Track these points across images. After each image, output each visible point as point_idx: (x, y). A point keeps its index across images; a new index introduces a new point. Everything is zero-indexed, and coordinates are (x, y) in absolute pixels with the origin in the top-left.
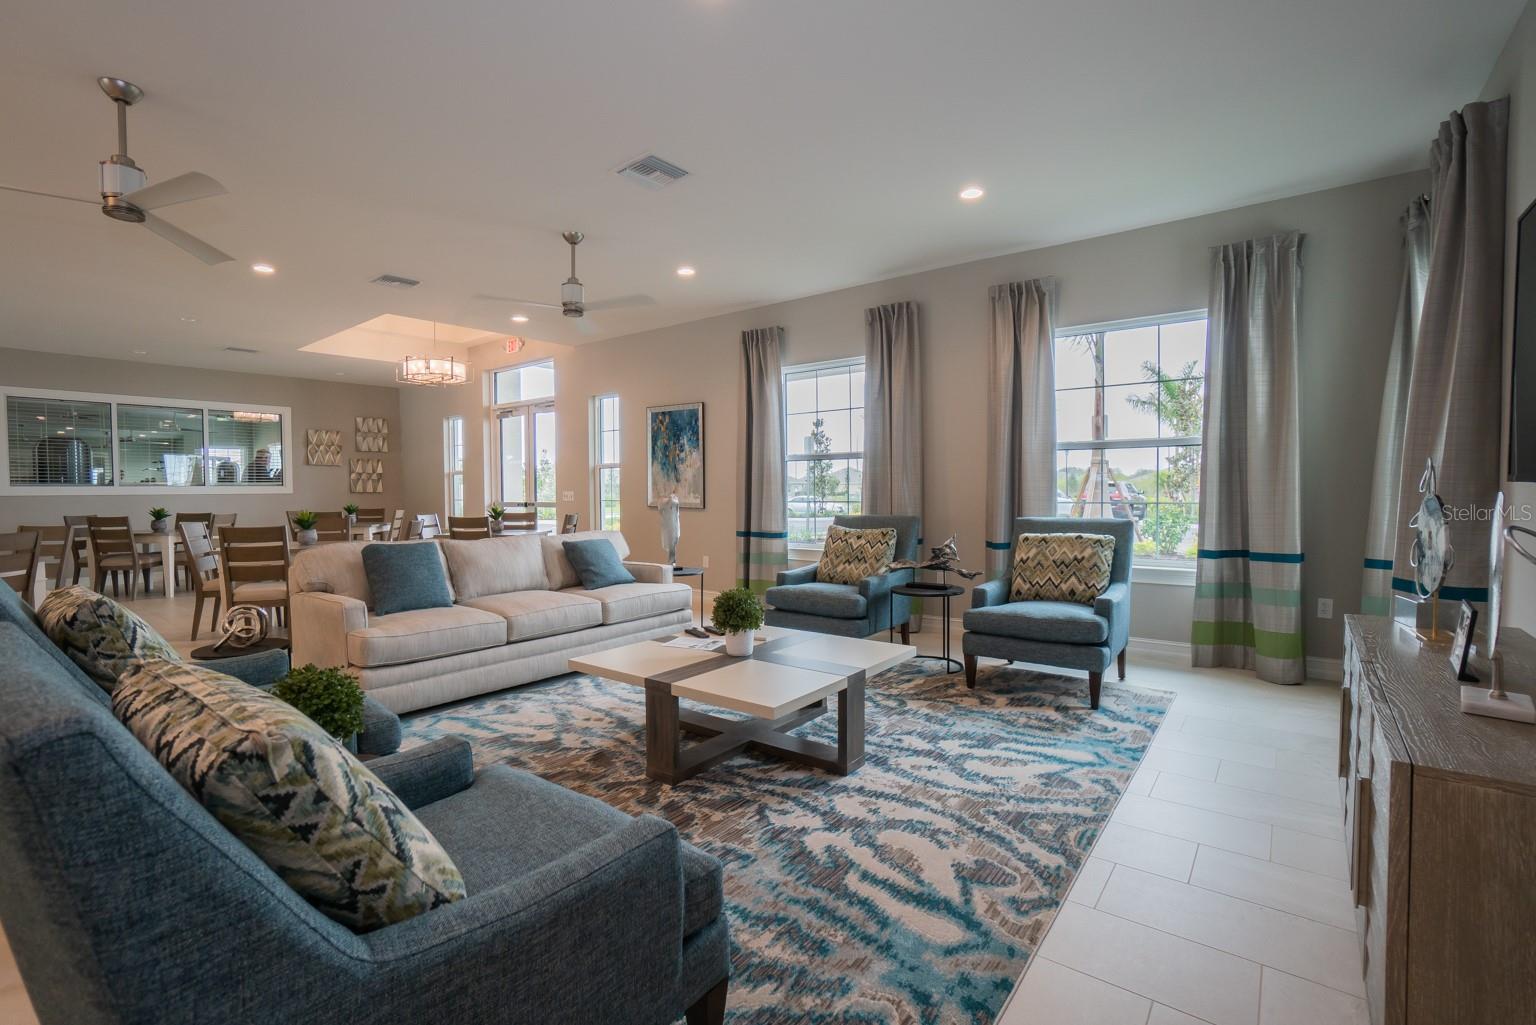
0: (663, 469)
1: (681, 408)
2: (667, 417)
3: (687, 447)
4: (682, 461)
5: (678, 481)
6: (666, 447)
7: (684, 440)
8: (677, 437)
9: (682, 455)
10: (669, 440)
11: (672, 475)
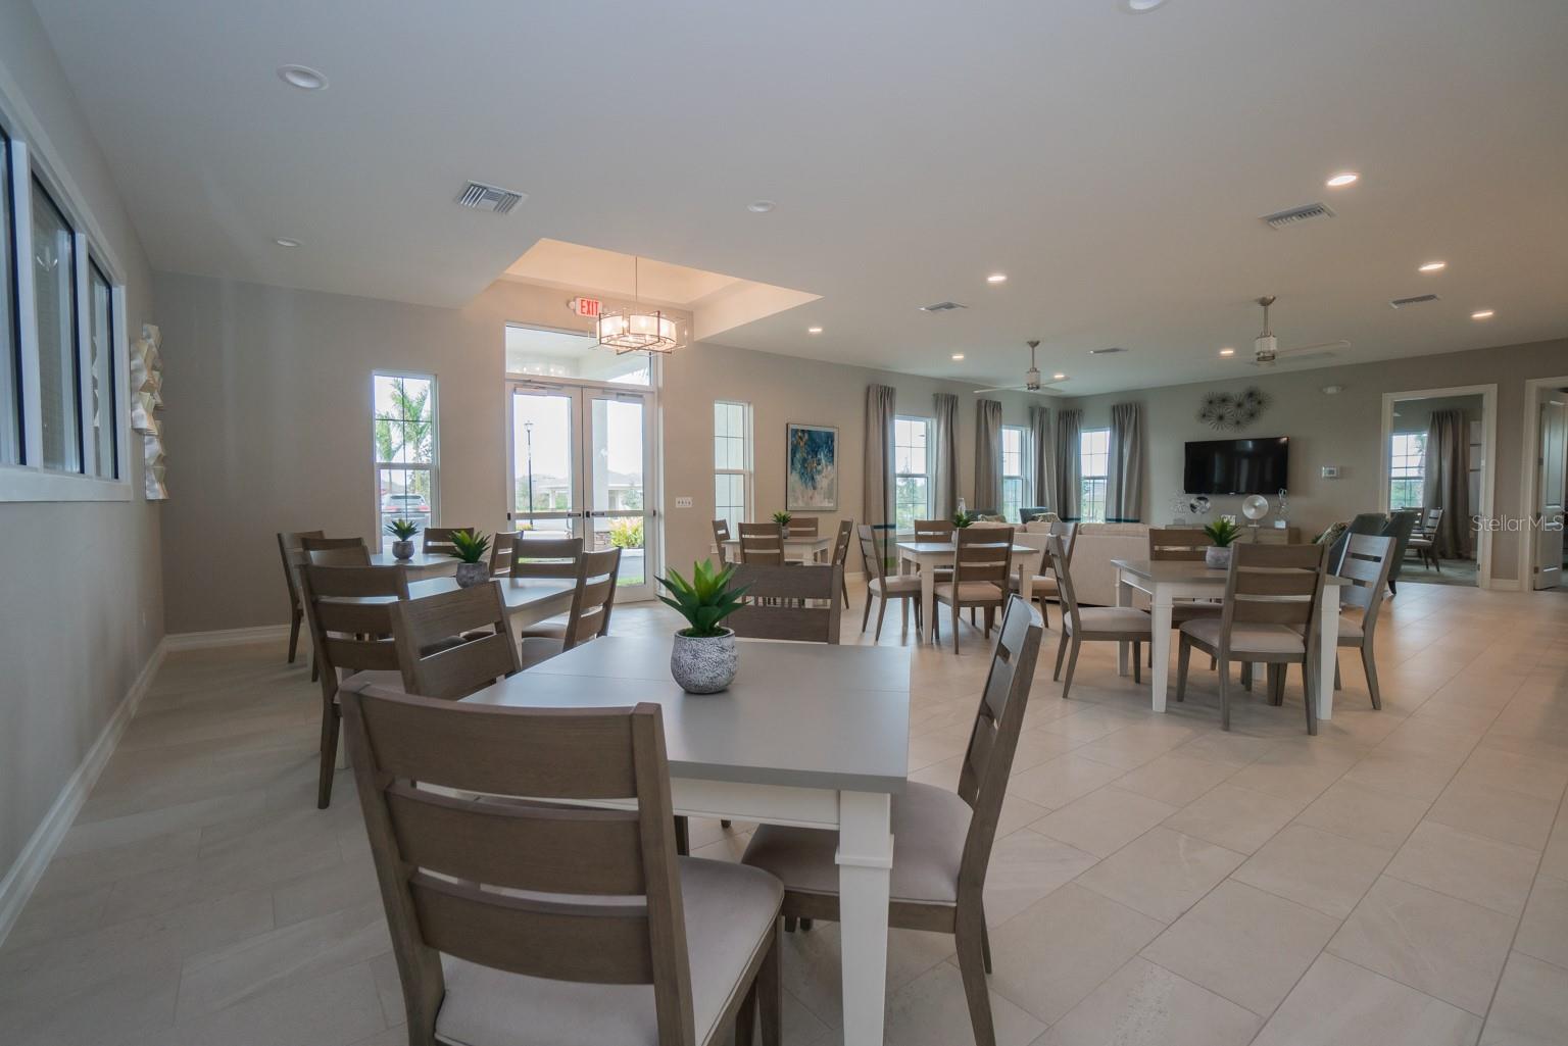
0: (801, 478)
1: (819, 429)
2: (806, 436)
3: (823, 461)
4: (819, 472)
5: (814, 488)
6: (804, 460)
7: (821, 456)
8: (815, 453)
9: (819, 468)
10: (808, 453)
11: (810, 484)
